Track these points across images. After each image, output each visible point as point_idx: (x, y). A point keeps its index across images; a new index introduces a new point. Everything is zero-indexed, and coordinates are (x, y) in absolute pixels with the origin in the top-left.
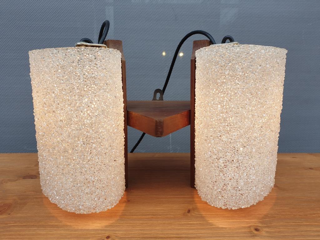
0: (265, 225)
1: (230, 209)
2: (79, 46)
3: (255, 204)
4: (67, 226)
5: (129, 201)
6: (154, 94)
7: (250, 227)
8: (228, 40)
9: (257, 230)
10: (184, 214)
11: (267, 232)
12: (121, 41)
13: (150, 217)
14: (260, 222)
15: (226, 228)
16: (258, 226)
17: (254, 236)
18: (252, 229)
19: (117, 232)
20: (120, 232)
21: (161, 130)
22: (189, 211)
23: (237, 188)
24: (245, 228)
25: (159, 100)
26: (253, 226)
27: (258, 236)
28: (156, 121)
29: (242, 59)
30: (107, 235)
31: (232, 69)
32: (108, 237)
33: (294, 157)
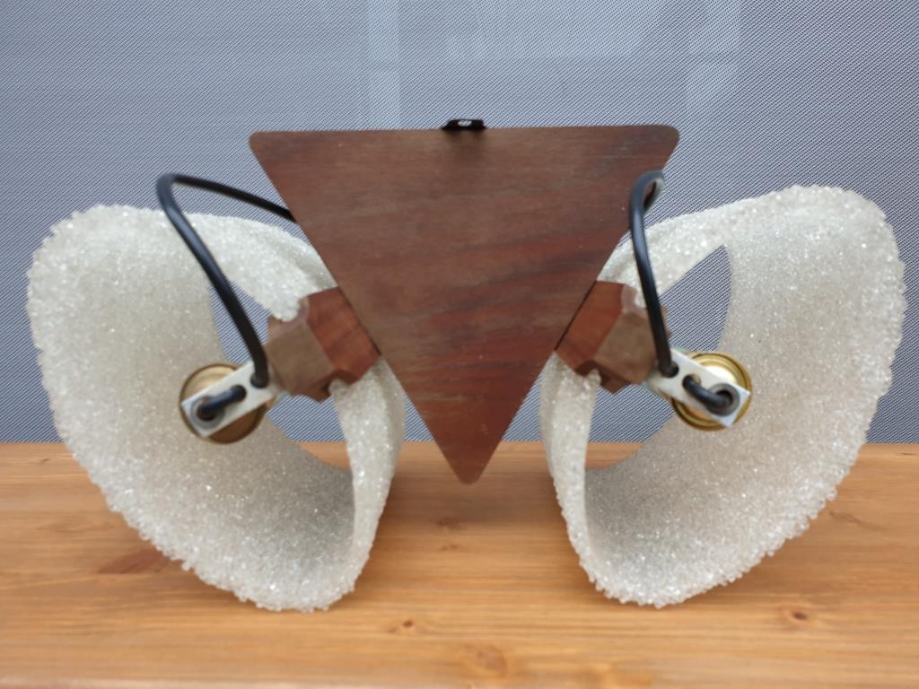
18: (787, 614)
26: (791, 607)
30: (405, 618)
32: (408, 624)
33: (905, 454)
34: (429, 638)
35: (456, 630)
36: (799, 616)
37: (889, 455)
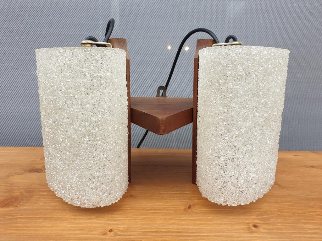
0: (264, 222)
1: (230, 206)
2: (84, 44)
3: (254, 201)
7: (248, 223)
8: (231, 40)
10: (185, 210)
11: (265, 229)
12: (125, 40)
13: (151, 212)
14: (259, 219)
16: (256, 223)
17: (253, 232)
18: (251, 225)
19: (119, 226)
20: (122, 226)
21: (163, 128)
22: (190, 207)
23: (237, 185)
25: (162, 97)
26: (252, 222)
27: (256, 233)
28: (159, 119)
29: (244, 60)
30: (110, 228)
32: (111, 231)
33: (296, 155)
34: (118, 237)
35: (129, 234)
36: (255, 226)
37: (290, 156)
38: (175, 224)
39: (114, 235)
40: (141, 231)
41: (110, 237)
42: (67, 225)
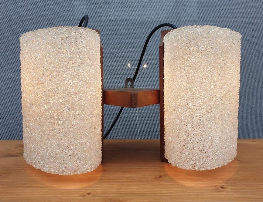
0: (230, 185)
1: (198, 170)
3: (220, 167)
4: (50, 187)
5: (105, 171)
6: (126, 82)
7: (216, 186)
9: (222, 188)
10: (156, 179)
11: (232, 189)
13: (125, 180)
14: (225, 183)
15: (194, 187)
16: (223, 185)
17: (220, 191)
18: (218, 187)
19: (97, 191)
20: (99, 191)
21: (135, 101)
22: (160, 177)
23: (204, 150)
24: (211, 187)
25: (130, 88)
27: (223, 192)
28: (131, 94)
29: (204, 37)
30: (88, 192)
31: (195, 46)
32: (89, 194)
34: (96, 198)
35: (106, 196)
38: (148, 188)
39: (92, 196)
40: (117, 194)
41: (89, 198)
42: (47, 191)
